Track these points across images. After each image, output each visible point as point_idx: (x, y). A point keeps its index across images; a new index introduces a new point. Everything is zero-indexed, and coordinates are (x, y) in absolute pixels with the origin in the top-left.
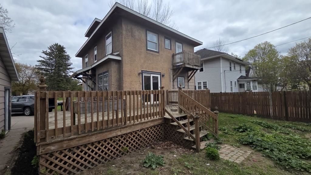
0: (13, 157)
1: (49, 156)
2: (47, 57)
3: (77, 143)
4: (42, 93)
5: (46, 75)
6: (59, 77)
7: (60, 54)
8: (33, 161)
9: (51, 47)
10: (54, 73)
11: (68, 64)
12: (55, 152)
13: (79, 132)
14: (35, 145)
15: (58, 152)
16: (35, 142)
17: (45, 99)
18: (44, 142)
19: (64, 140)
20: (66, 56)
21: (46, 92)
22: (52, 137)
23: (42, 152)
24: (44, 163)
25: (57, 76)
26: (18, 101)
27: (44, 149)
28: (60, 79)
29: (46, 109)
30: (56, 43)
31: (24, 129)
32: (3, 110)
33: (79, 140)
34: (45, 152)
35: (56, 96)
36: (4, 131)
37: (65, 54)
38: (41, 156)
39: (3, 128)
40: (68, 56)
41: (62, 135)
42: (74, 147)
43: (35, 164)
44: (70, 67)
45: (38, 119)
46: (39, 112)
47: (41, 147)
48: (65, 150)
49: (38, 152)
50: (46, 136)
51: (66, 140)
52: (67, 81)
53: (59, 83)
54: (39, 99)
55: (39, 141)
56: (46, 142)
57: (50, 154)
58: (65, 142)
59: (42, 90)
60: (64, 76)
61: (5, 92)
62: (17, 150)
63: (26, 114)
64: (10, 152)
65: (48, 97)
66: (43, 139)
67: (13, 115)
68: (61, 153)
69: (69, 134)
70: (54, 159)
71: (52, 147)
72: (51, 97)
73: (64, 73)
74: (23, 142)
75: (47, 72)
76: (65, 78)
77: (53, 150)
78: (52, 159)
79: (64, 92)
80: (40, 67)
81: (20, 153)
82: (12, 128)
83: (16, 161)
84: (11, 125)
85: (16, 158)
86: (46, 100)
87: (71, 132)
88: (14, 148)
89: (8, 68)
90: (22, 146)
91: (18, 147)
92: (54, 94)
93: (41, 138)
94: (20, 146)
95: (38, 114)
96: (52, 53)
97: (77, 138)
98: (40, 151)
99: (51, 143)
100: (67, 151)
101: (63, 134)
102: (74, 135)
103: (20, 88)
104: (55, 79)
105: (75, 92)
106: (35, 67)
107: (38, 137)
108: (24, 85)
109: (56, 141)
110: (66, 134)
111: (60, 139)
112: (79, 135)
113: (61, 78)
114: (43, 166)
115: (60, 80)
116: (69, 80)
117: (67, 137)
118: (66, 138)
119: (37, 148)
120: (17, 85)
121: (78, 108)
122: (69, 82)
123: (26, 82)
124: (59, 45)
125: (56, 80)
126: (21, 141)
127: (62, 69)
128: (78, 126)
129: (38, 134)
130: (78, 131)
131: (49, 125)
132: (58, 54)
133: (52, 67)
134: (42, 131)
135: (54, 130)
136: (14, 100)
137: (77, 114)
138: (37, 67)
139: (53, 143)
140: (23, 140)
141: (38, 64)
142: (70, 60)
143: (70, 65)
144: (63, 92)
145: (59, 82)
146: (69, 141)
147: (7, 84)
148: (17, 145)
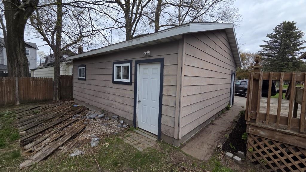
0: (232, 125)
1: (257, 139)
2: (270, 40)
3: (296, 142)
4: (256, 73)
5: (268, 60)
6: (283, 62)
7: (288, 32)
8: (243, 136)
9: (276, 28)
10: (277, 57)
11: (298, 42)
12: (264, 138)
13: (301, 130)
14: (246, 123)
15: (267, 140)
16: (245, 119)
17: (258, 80)
18: (254, 123)
19: (276, 131)
20: (297, 33)
21: (261, 73)
22: (262, 122)
23: (251, 132)
24: (252, 143)
25: (280, 59)
26: (241, 84)
27: (253, 130)
28: (284, 63)
29: (259, 91)
30: (284, 21)
31: (242, 108)
32: (230, 89)
33: (300, 140)
34: (254, 133)
35: (272, 78)
36: (229, 104)
37: (296, 31)
38: (250, 135)
39: (229, 103)
40: (300, 32)
41: (275, 124)
42: (290, 145)
43: (245, 139)
44: (301, 46)
45: (250, 99)
46: (252, 93)
47: (251, 126)
48: (277, 142)
49: (247, 129)
50: (256, 118)
51: (278, 131)
52: (293, 65)
53: (282, 68)
54: (253, 80)
55: (249, 120)
56: (255, 124)
57: (258, 137)
58: (278, 133)
59: (256, 71)
60: (291, 59)
61: (232, 75)
62: (235, 122)
63: (246, 96)
64: (231, 121)
65: (261, 78)
66: (254, 120)
67: (236, 95)
68: (271, 143)
69: (285, 126)
70: (262, 144)
71: (261, 132)
72: (265, 78)
73: (291, 55)
74: (239, 118)
75: (269, 57)
76: (291, 61)
77: (262, 135)
78: (260, 144)
79: (283, 73)
80: (262, 52)
81: (236, 125)
82: (234, 104)
83: (233, 130)
84: (234, 102)
85: (234, 128)
86: (260, 81)
87: (287, 125)
88: (233, 120)
89: (235, 56)
90: (239, 121)
91: (236, 120)
92: (269, 75)
93: (251, 118)
94: (237, 120)
95: (251, 95)
96: (278, 34)
97: (295, 135)
98: (250, 130)
99: (260, 127)
100: (280, 145)
101: (276, 122)
102: (292, 129)
103: (244, 74)
104: (278, 63)
105: (301, 74)
106: (257, 53)
107: (248, 117)
108: (247, 71)
109: (266, 127)
110: (280, 125)
111: (271, 127)
112: (299, 132)
113: (286, 62)
114: (251, 145)
115: (284, 65)
116: (297, 64)
117: (282, 129)
118: (280, 130)
119: (247, 126)
120: (242, 71)
121: (303, 97)
122: (298, 66)
123: (248, 69)
124: (287, 22)
125: (279, 65)
126: (238, 116)
127: (288, 51)
128: (300, 120)
129: (249, 113)
130: (300, 127)
131: (260, 110)
132: (285, 33)
133: (276, 51)
134: (253, 112)
135: (266, 115)
136: (238, 83)
137: (301, 104)
138: (260, 53)
139: (263, 128)
140: (240, 116)
141: (261, 49)
142: (303, 37)
143: (301, 44)
144: (281, 73)
145: (283, 66)
146: (284, 135)
147: (233, 69)
148: (235, 119)
